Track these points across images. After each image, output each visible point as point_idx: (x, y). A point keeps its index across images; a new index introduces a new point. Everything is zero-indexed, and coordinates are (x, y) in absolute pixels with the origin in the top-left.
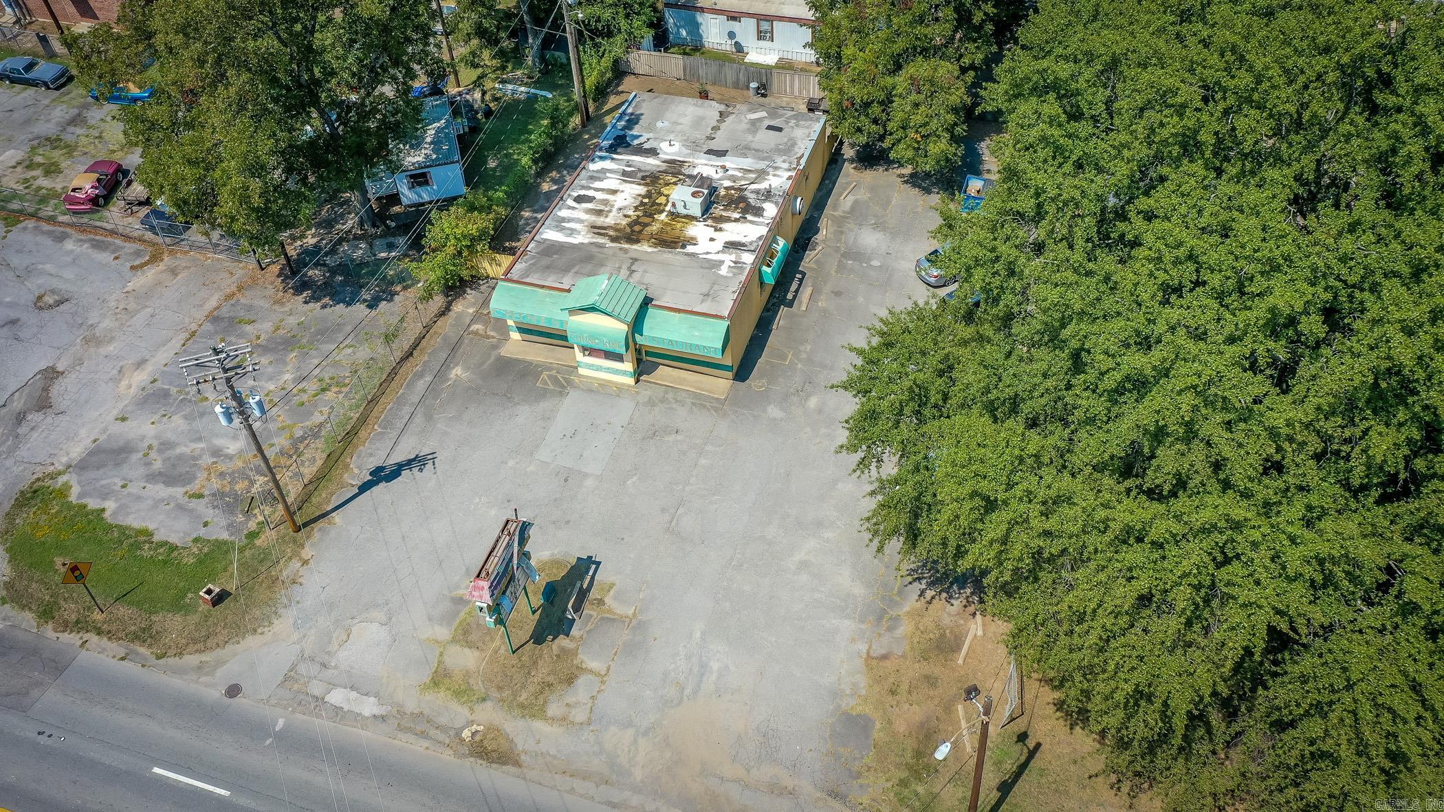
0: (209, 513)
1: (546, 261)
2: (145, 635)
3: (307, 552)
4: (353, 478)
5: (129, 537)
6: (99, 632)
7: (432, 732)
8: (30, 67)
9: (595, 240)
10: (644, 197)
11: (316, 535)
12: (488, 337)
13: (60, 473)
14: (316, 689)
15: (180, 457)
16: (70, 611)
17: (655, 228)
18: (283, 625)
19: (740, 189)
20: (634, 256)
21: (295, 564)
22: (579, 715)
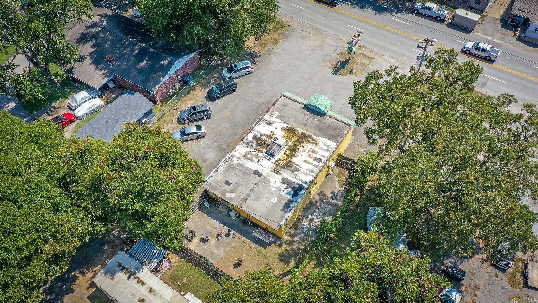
9: (317, 138)
10: (294, 155)
17: (294, 138)
19: (257, 150)
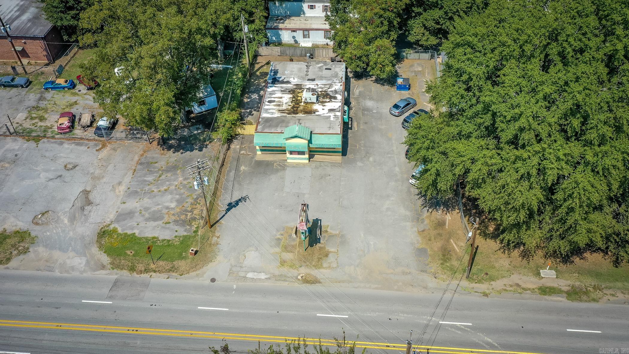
0: (176, 228)
1: (268, 124)
2: (173, 269)
3: (217, 234)
4: (222, 208)
5: (150, 240)
6: (155, 272)
7: (288, 279)
8: (13, 80)
9: (282, 115)
10: (293, 98)
11: (218, 228)
12: (249, 155)
13: (109, 225)
14: (242, 274)
15: (154, 211)
16: (141, 267)
17: (301, 108)
18: (220, 258)
20: (299, 118)
21: (215, 239)
22: (334, 265)
